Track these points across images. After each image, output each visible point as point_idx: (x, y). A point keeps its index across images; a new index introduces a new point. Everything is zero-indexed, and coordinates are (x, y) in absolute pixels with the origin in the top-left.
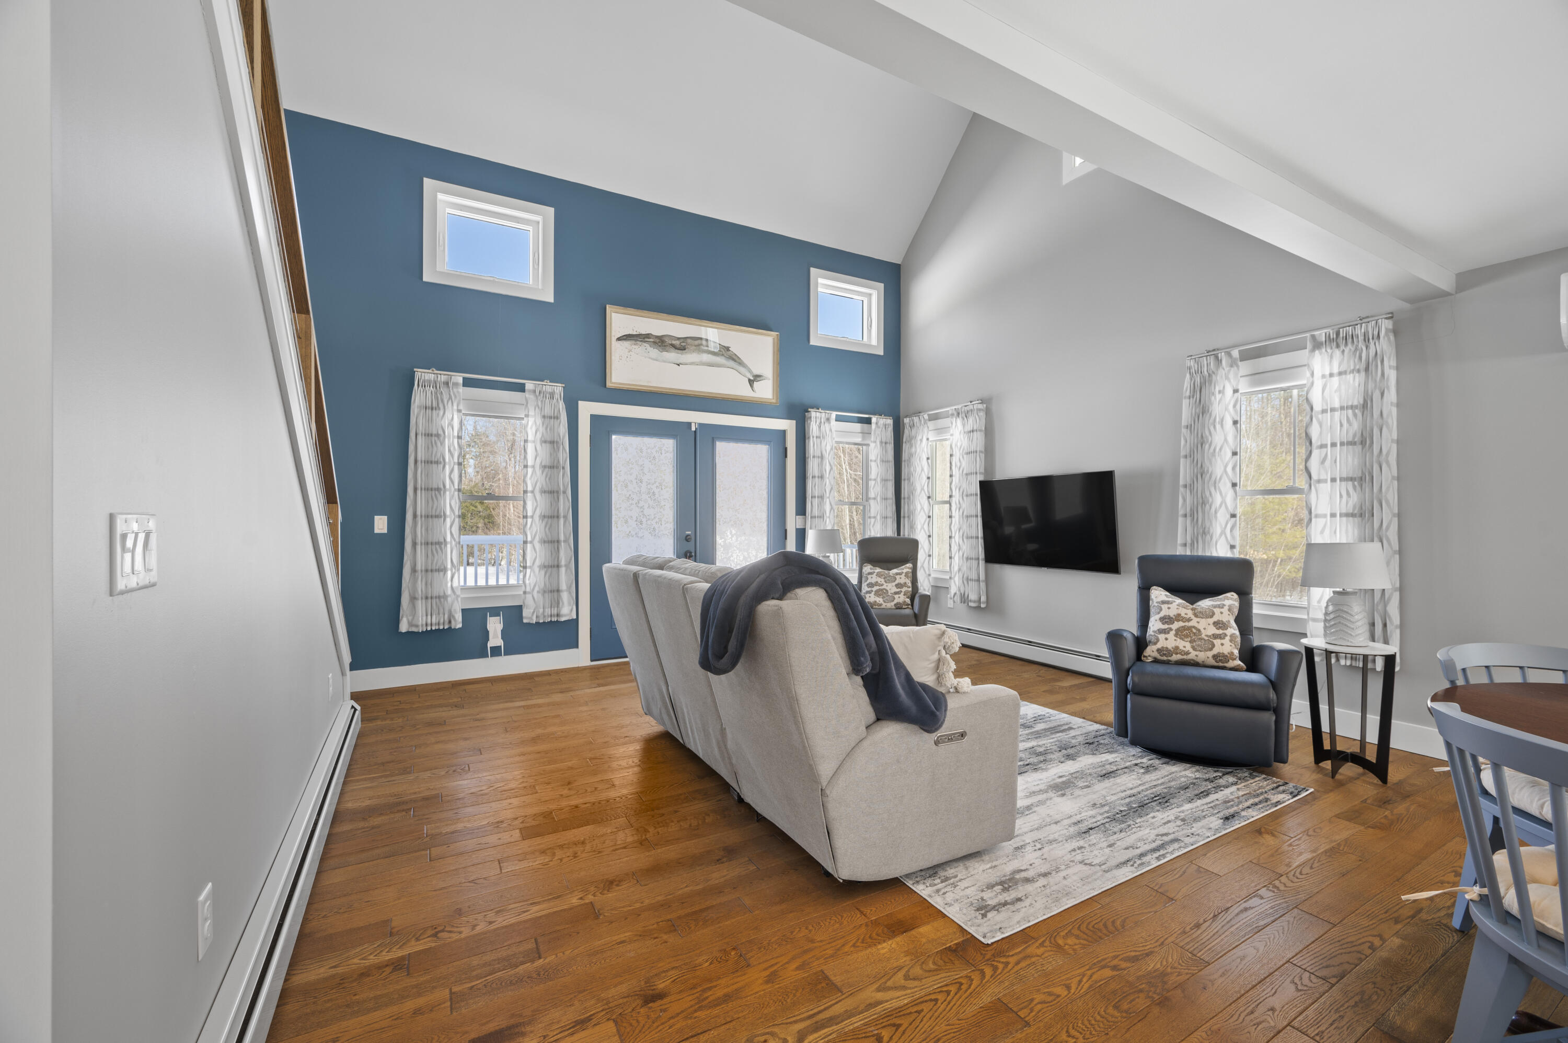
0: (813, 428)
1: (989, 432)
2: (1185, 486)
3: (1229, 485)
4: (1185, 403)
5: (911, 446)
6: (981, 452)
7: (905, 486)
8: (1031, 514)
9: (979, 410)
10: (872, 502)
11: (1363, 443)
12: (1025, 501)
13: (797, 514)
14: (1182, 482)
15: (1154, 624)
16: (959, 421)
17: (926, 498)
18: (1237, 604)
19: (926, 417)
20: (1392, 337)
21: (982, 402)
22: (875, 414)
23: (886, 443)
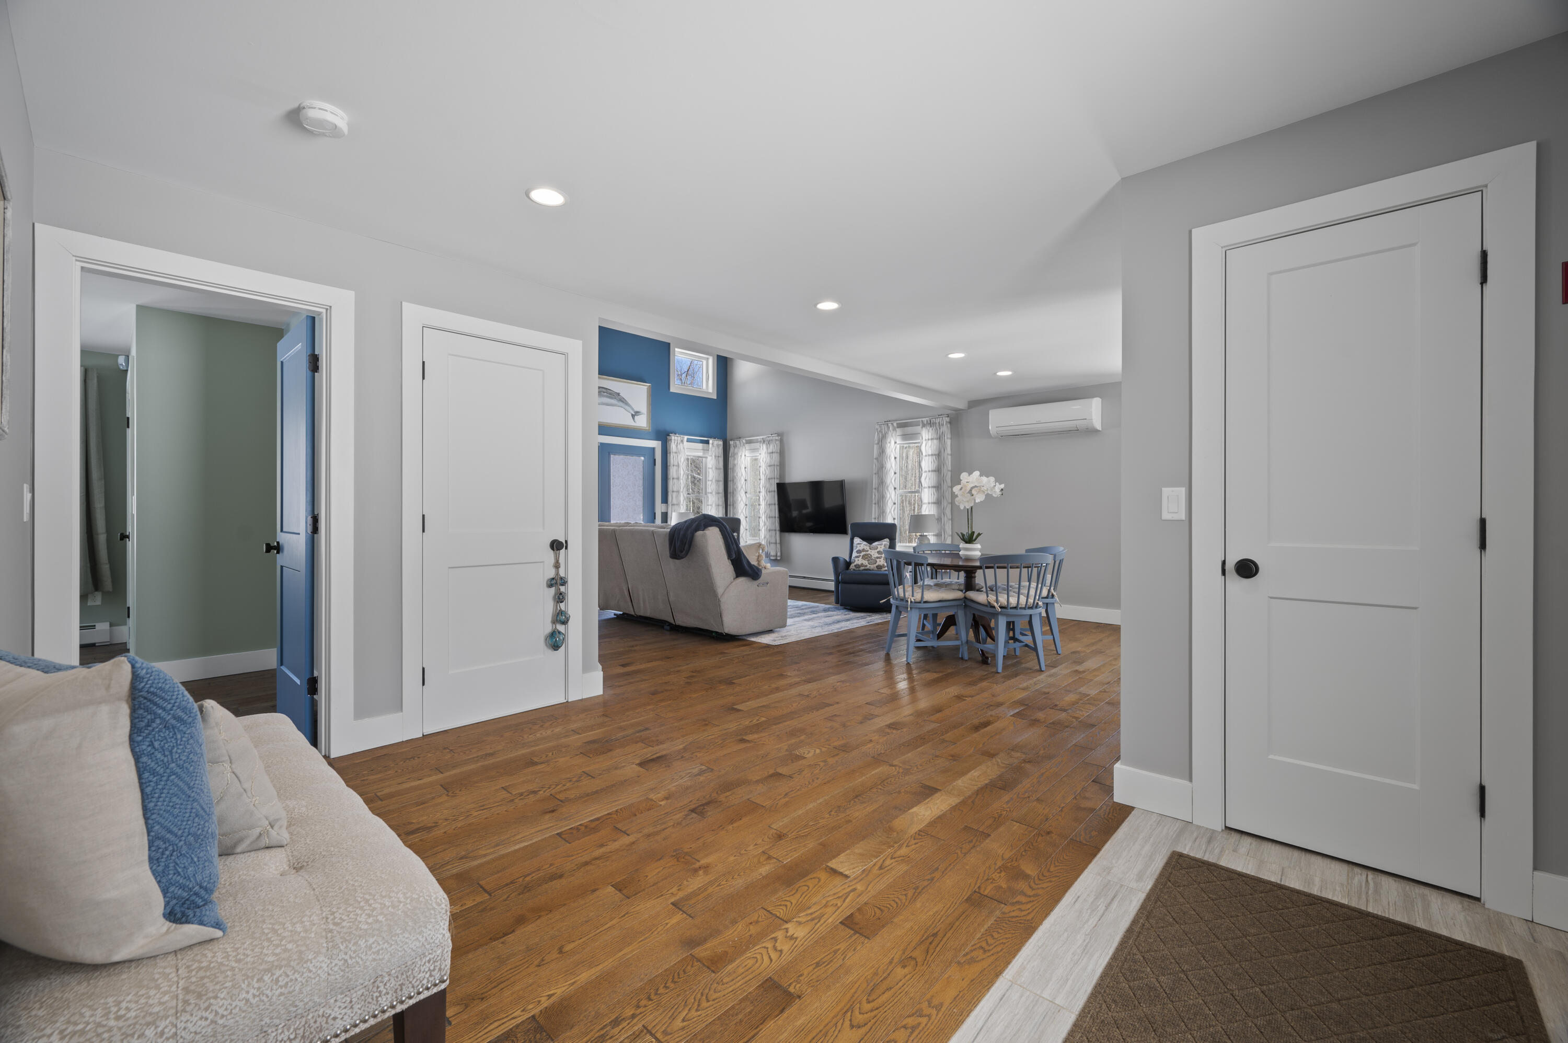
0: (673, 446)
1: (782, 453)
2: (875, 489)
3: (893, 488)
4: (875, 446)
5: (734, 459)
6: (777, 465)
7: (730, 484)
8: (809, 504)
9: (776, 440)
10: (709, 495)
11: (938, 471)
12: (806, 496)
13: (662, 503)
14: (874, 487)
15: (854, 554)
16: (765, 446)
17: (744, 493)
18: (888, 544)
19: (744, 441)
20: (949, 425)
21: (778, 435)
22: (711, 438)
23: (718, 457)
